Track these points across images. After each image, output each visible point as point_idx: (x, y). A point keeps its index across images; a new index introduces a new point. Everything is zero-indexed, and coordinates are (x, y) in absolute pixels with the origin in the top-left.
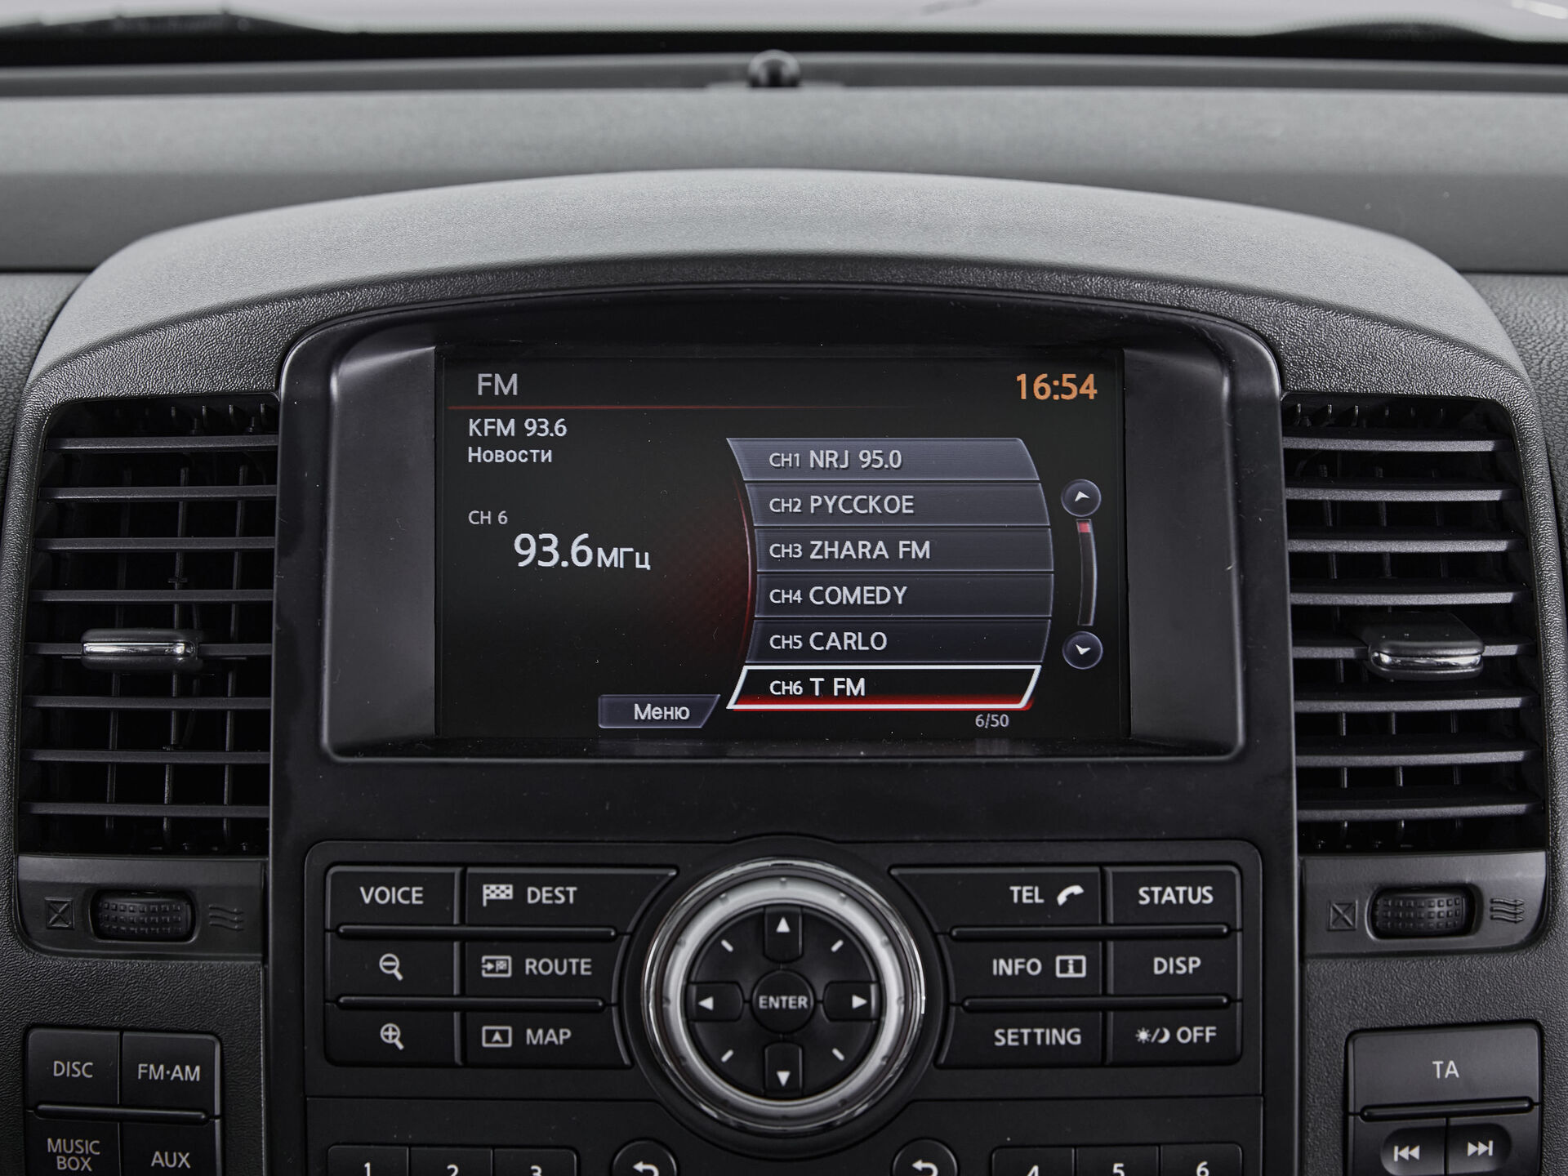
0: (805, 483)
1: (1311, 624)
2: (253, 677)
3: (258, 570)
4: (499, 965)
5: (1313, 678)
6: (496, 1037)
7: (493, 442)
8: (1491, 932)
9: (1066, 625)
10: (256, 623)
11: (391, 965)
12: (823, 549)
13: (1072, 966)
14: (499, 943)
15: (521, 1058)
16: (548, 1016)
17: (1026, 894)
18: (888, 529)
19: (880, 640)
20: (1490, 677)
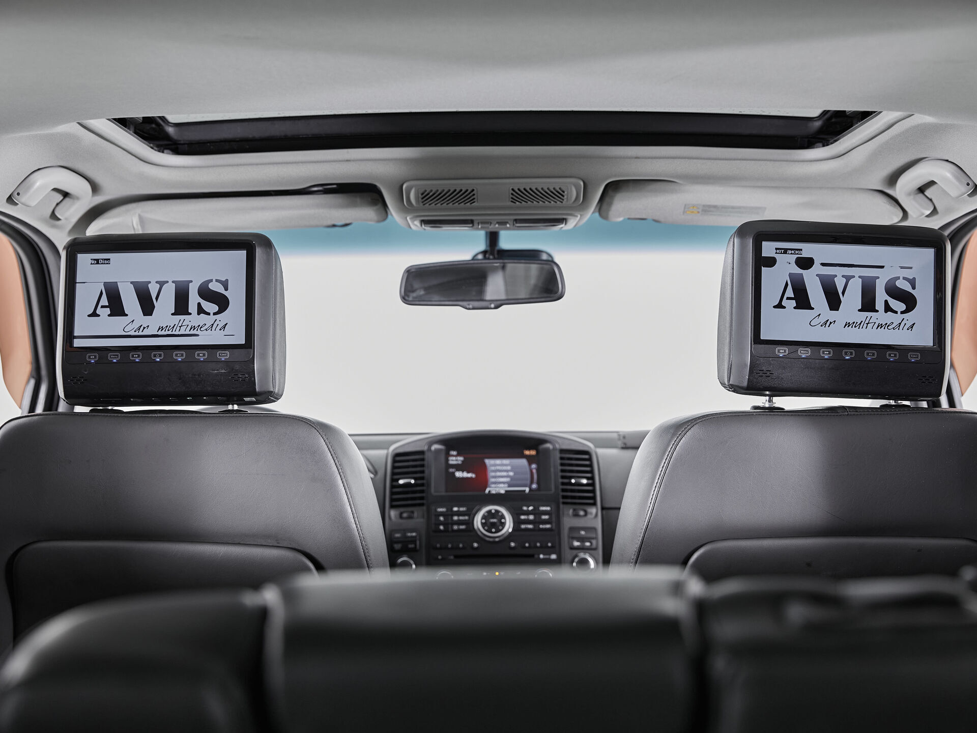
0: (495, 465)
1: (563, 477)
2: (423, 485)
3: (423, 472)
4: (456, 518)
5: (563, 484)
6: (455, 527)
7: (452, 460)
8: (589, 516)
9: (532, 482)
10: (423, 478)
11: (442, 518)
12: (498, 474)
13: (531, 517)
14: (455, 515)
15: (459, 531)
16: (462, 524)
17: (525, 508)
18: (507, 471)
19: (506, 485)
20: (587, 485)
